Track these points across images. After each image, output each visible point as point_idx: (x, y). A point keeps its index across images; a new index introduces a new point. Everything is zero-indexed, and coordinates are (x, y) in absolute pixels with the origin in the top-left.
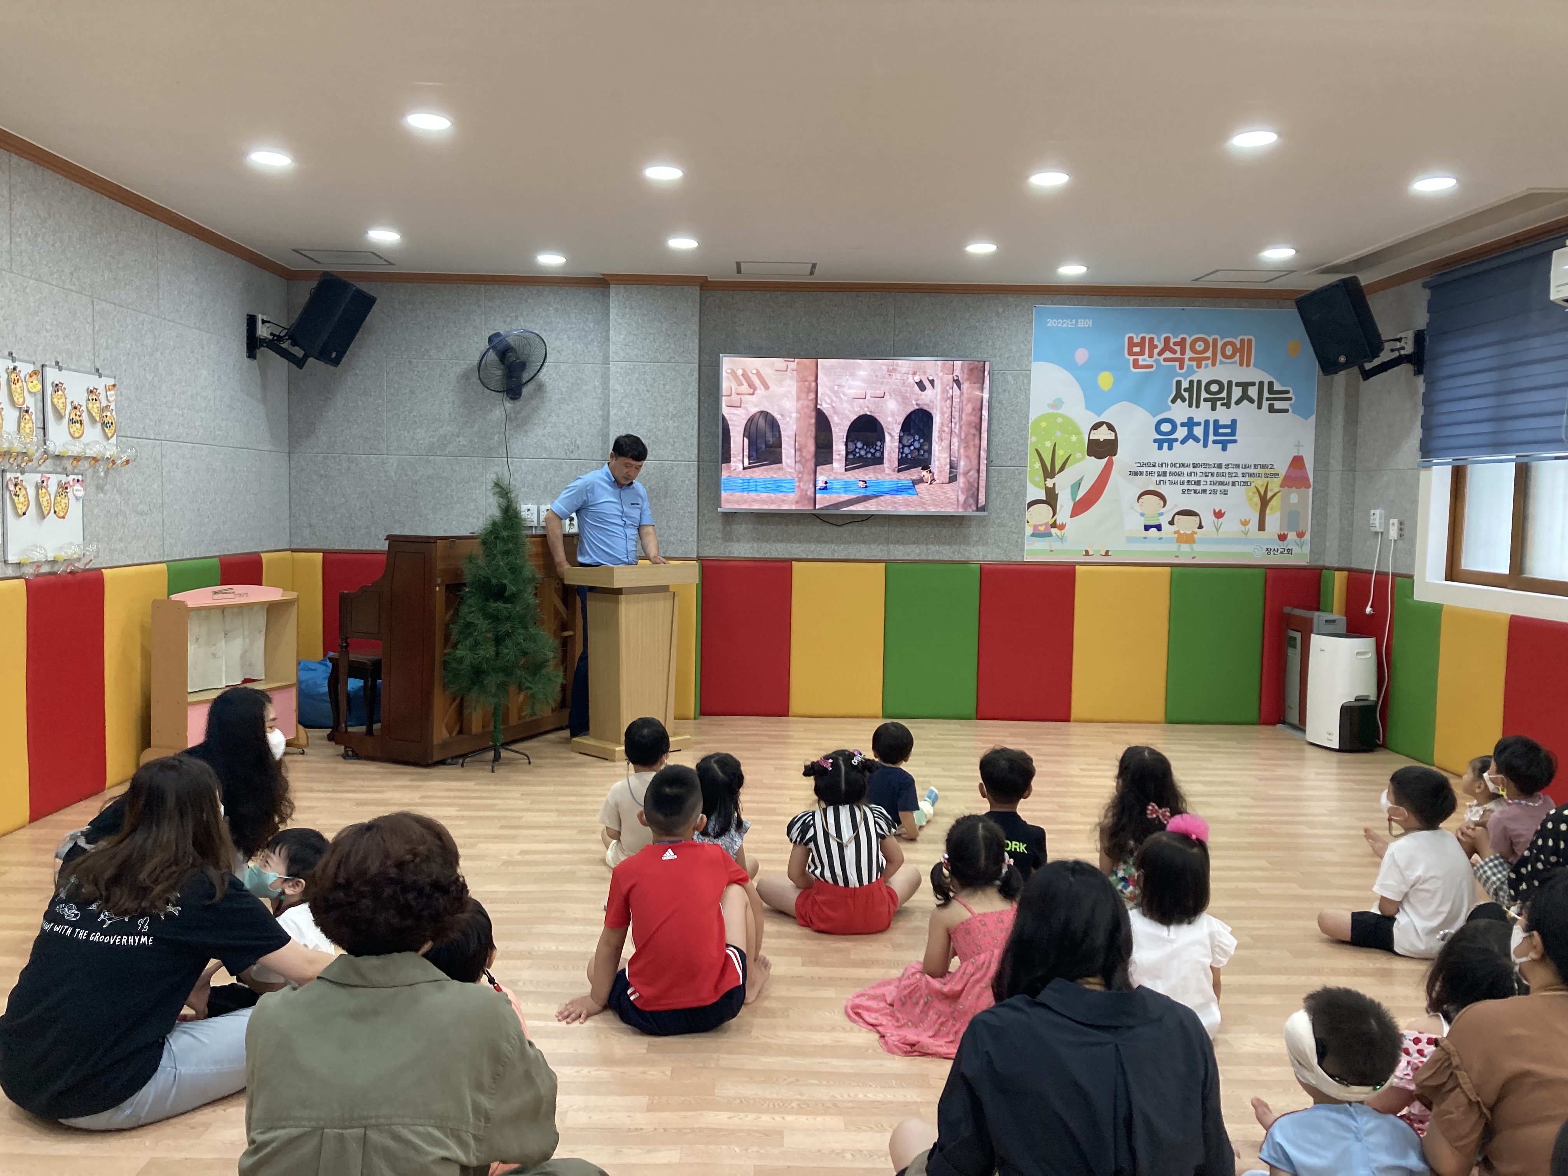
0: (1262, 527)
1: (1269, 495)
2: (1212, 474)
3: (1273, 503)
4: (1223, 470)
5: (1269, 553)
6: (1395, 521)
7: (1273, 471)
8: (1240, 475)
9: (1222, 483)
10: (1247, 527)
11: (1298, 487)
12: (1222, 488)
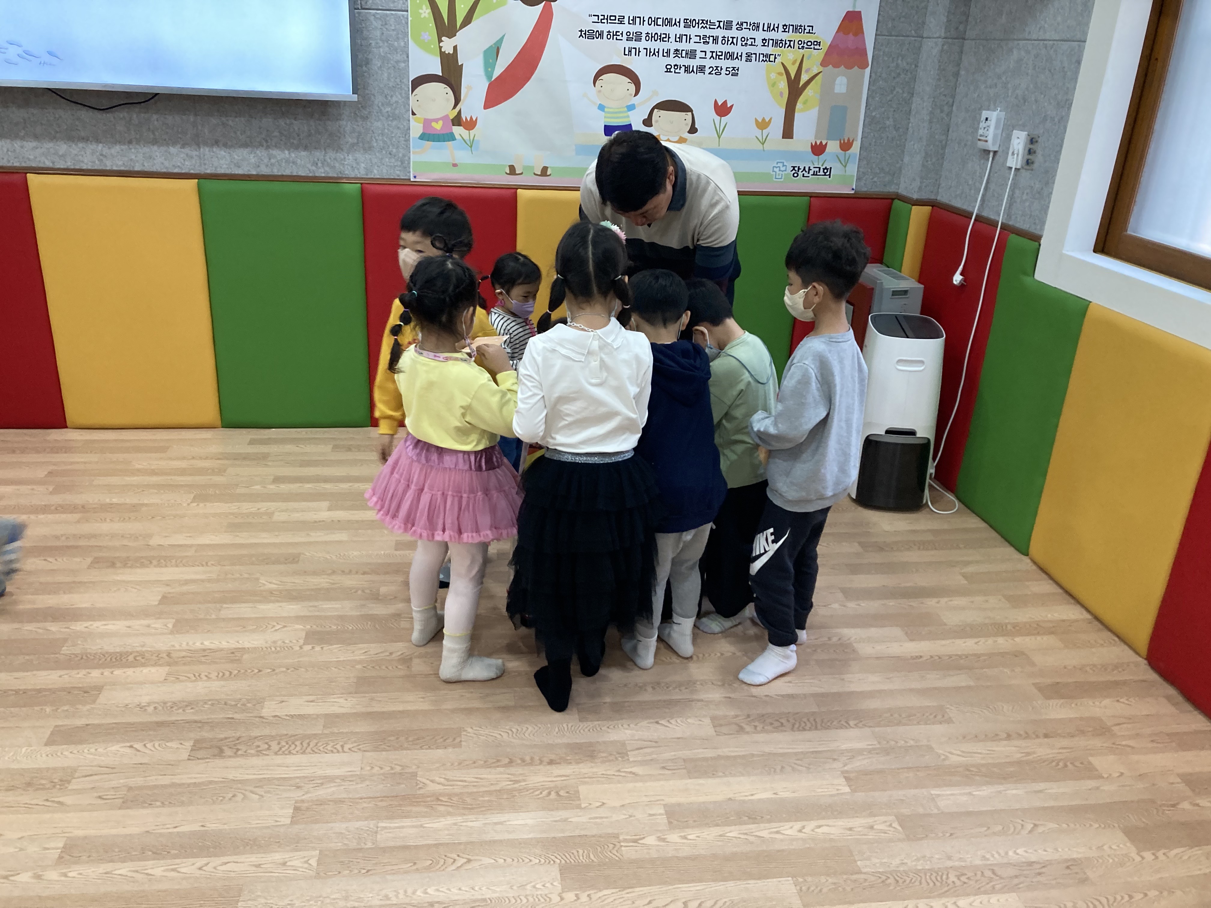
0: (788, 133)
1: (804, 78)
2: (715, 40)
3: (809, 91)
4: (734, 33)
5: (796, 174)
7: (811, 38)
8: (759, 42)
9: (730, 56)
10: (766, 131)
11: (849, 67)
12: (730, 63)
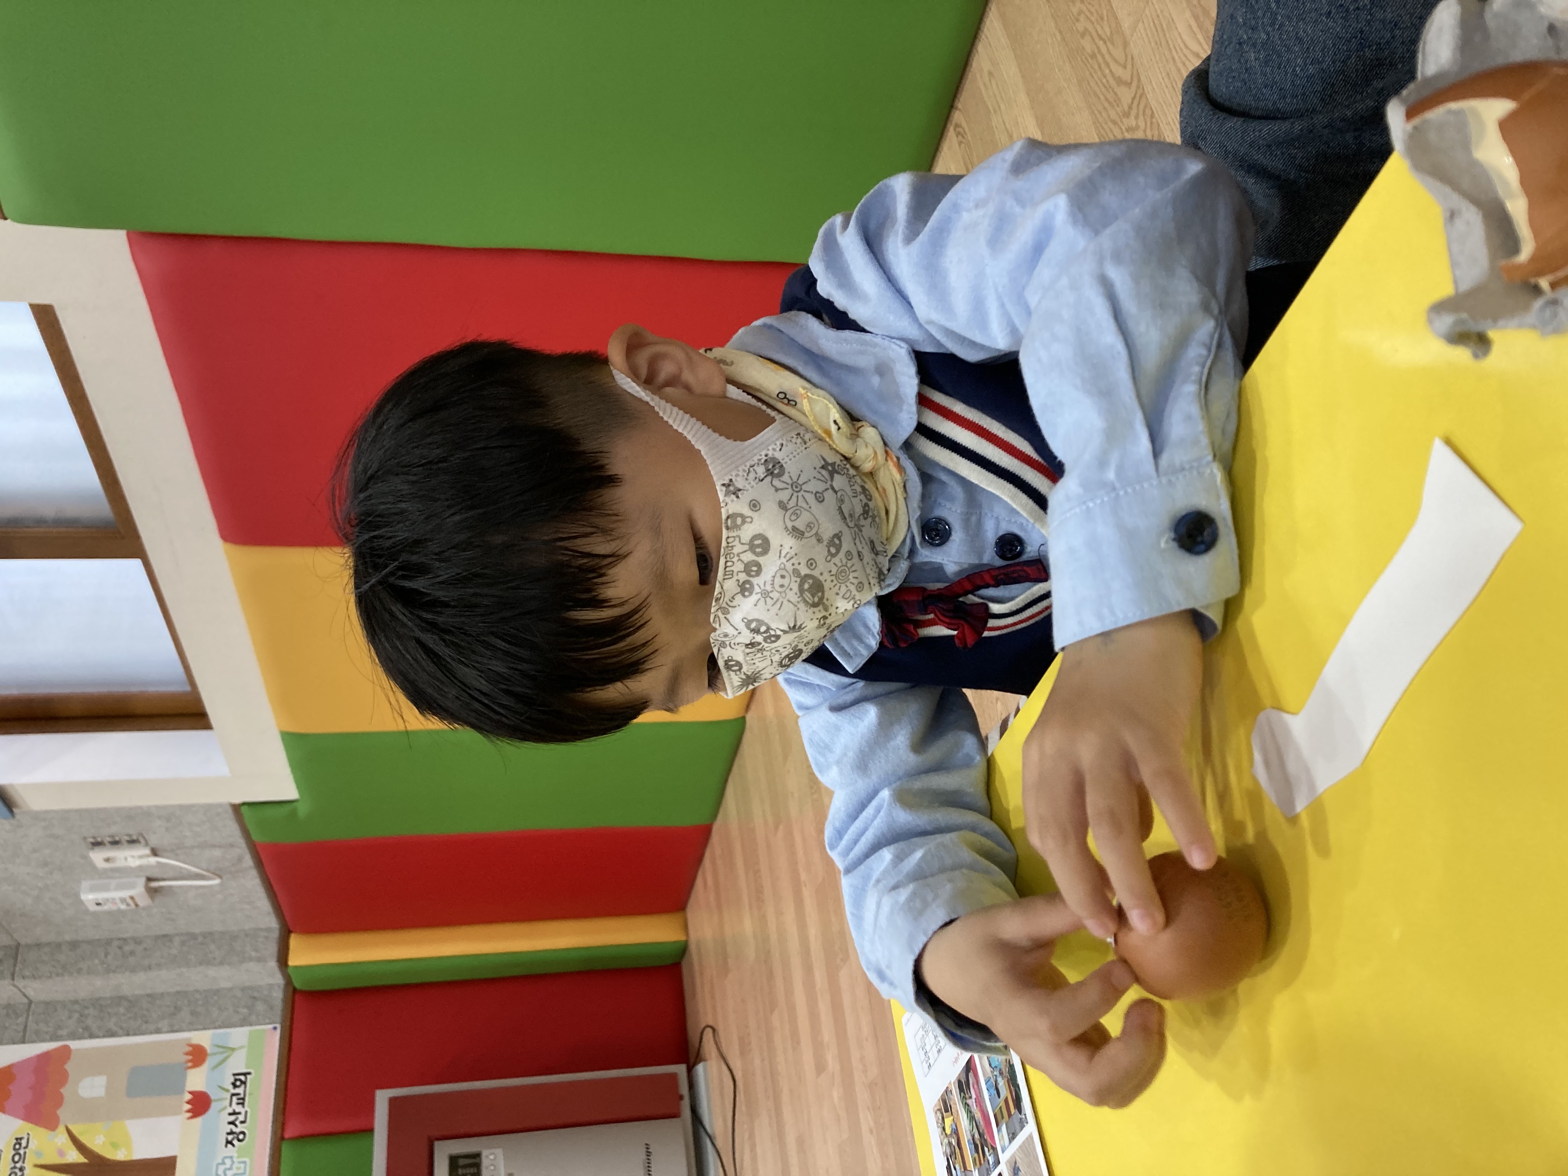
0: (165, 1169)
1: (75, 1157)
3: (99, 1144)
7: (7, 1153)
11: (64, 1079)
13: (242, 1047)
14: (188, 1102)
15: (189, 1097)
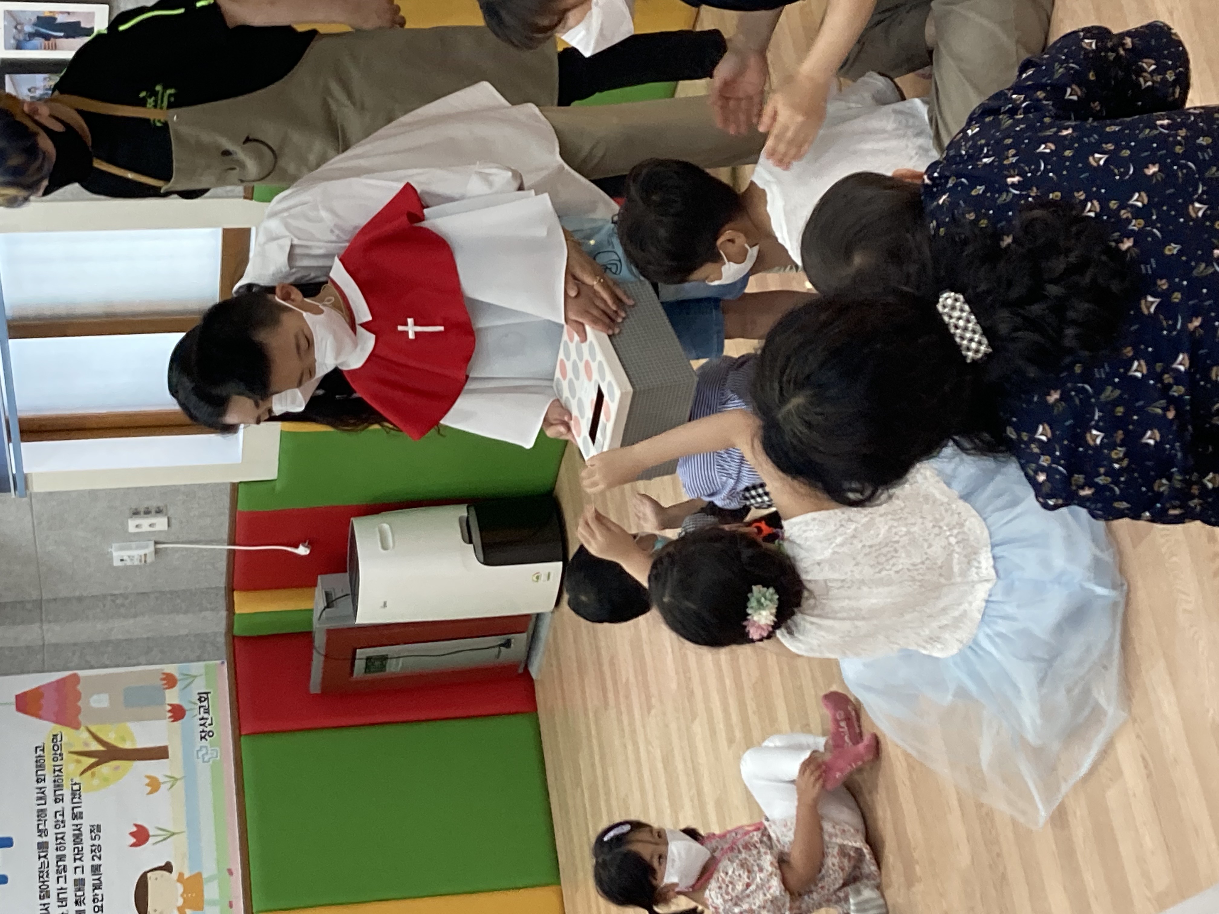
0: (160, 753)
1: (95, 746)
2: (60, 858)
3: (112, 738)
4: (50, 839)
5: (210, 734)
6: (132, 525)
7: (49, 745)
8: (59, 807)
9: (78, 838)
10: (161, 779)
11: (78, 696)
12: (86, 836)
13: (201, 675)
14: (170, 711)
15: (169, 708)
